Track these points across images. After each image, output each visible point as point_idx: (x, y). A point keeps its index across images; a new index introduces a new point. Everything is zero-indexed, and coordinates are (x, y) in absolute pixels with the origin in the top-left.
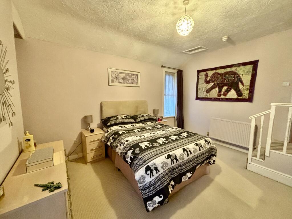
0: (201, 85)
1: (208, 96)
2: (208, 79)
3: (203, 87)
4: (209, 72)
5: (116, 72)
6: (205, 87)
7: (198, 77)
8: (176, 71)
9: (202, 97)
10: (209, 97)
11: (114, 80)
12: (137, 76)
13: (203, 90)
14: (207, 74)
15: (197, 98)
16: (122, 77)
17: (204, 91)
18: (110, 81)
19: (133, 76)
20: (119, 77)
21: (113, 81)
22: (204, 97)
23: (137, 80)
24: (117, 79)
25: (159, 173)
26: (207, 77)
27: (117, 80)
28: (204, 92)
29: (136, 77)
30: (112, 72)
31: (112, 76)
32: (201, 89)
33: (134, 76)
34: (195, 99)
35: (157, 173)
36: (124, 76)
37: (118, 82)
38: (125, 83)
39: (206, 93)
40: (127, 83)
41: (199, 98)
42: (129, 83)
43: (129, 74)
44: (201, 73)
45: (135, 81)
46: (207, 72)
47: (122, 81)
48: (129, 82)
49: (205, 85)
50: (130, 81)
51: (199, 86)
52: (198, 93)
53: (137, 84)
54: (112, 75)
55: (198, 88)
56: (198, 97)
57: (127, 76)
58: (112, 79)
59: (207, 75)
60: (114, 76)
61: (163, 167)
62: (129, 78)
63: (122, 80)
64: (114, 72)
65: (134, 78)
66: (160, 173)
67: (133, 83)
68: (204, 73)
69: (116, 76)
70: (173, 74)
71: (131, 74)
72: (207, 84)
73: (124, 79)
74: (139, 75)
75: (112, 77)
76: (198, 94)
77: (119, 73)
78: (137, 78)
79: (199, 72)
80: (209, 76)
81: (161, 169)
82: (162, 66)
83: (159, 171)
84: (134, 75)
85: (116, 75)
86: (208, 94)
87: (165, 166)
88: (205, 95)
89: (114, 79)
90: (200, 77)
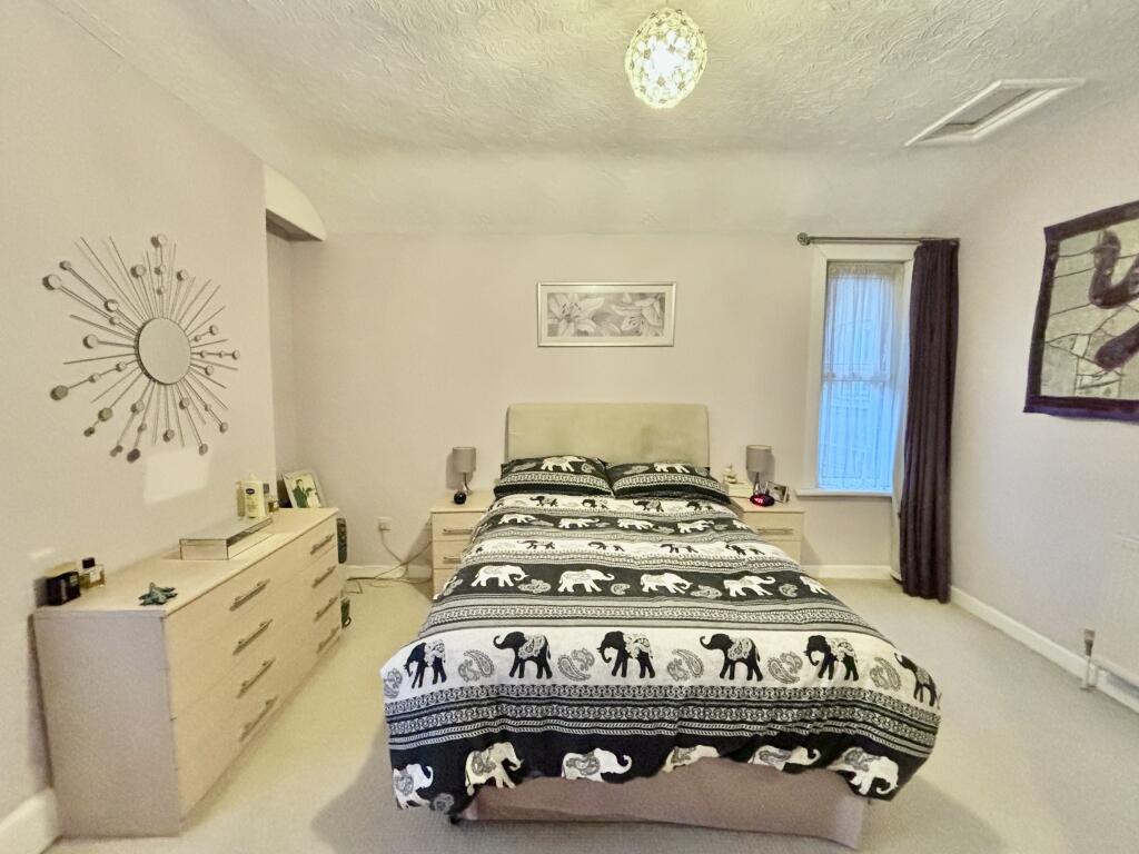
0: (1062, 320)
1: (1108, 391)
2: (1119, 274)
3: (1078, 330)
4: (1128, 224)
5: (566, 294)
6: (1090, 329)
7: (1050, 266)
8: (907, 253)
9: (1065, 394)
10: (1114, 396)
11: (557, 326)
12: (661, 299)
13: (1080, 348)
14: (1113, 240)
15: (1037, 402)
16: (591, 310)
17: (1081, 354)
18: (545, 330)
19: (639, 303)
20: (578, 313)
21: (553, 331)
22: (1078, 394)
23: (661, 318)
24: (569, 322)
25: (440, 686)
26: (1111, 266)
27: (572, 324)
28: (1083, 364)
29: (657, 305)
30: (551, 295)
31: (550, 311)
32: (1066, 343)
33: (646, 303)
34: (1023, 404)
35: (435, 682)
36: (599, 306)
37: (573, 331)
38: (601, 335)
39: (1096, 368)
40: (613, 334)
41: (1045, 397)
42: (623, 334)
43: (620, 295)
44: (1067, 246)
45: (651, 323)
46: (1113, 229)
47: (589, 327)
48: (619, 327)
49: (1097, 315)
50: (626, 326)
51: (1051, 322)
52: (1046, 368)
53: (657, 335)
54: (553, 310)
55: (1048, 336)
56: (1045, 391)
57: (613, 307)
58: (550, 321)
59: (1108, 252)
60: (557, 311)
61: (464, 670)
62: (620, 313)
63: (593, 324)
64: (558, 297)
65: (645, 313)
66: (445, 686)
67: (637, 333)
68: (1092, 239)
69: (567, 312)
70: (889, 269)
71: (631, 294)
72: (1110, 312)
73: (597, 318)
74: (671, 296)
75: (551, 315)
76: (1044, 376)
77: (581, 300)
78: (658, 310)
79: (1056, 235)
80: (1123, 253)
81: (457, 674)
82: (806, 240)
83: (444, 679)
84: (643, 296)
85: (568, 305)
86: (1112, 376)
87: (475, 667)
88: (1087, 380)
89: (559, 320)
90: (1061, 267)
